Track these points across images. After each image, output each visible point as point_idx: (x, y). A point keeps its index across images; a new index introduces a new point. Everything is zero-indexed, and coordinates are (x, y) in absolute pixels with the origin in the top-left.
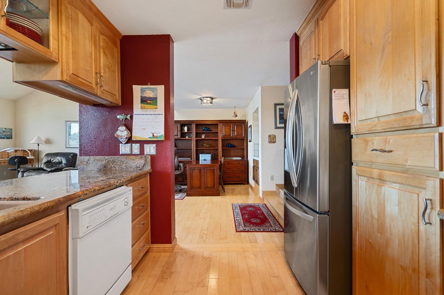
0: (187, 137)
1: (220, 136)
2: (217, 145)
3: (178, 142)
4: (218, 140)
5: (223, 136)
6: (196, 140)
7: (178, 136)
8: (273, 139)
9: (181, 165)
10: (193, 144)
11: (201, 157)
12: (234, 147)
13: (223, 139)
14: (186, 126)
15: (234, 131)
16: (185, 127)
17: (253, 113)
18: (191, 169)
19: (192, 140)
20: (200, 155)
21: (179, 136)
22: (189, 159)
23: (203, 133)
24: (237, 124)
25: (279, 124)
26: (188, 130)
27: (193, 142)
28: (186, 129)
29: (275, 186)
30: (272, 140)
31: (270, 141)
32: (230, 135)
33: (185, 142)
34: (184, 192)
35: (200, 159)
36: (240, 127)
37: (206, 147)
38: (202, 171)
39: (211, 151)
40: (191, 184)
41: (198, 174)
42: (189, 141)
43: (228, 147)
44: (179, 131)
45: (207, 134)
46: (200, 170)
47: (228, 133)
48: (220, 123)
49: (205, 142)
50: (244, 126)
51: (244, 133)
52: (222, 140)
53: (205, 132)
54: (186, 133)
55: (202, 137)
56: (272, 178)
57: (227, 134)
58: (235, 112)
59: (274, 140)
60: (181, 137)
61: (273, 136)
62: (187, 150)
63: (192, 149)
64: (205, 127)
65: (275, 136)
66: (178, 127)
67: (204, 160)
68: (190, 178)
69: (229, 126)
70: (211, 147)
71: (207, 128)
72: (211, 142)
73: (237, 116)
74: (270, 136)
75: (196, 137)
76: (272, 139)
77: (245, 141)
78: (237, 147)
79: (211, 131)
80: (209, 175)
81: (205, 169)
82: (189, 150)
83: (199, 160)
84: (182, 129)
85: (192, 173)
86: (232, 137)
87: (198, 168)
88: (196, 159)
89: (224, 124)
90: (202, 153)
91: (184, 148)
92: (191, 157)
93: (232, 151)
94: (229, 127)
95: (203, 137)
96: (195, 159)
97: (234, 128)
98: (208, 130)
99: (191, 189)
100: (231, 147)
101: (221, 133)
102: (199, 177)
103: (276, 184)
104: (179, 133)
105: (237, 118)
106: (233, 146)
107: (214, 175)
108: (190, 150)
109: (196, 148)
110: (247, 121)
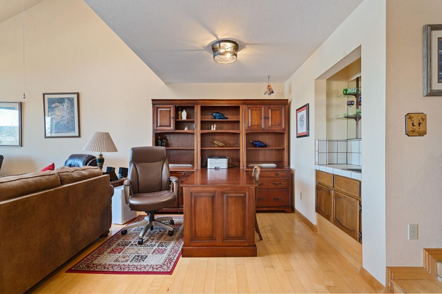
0: (186, 129)
1: (243, 129)
2: (238, 143)
3: (172, 138)
4: (239, 134)
5: (249, 127)
6: (202, 135)
7: (170, 126)
8: (419, 124)
9: (174, 179)
10: (195, 140)
11: (210, 163)
12: (265, 146)
13: (248, 132)
14: (184, 110)
15: (266, 118)
16: (182, 111)
17: (316, 79)
18: (194, 194)
19: (195, 134)
20: (208, 159)
21: (172, 127)
22: (190, 165)
23: (213, 123)
24: (273, 106)
25: (439, 82)
26: (188, 117)
27: (195, 137)
28: (184, 115)
29: (422, 253)
30: (416, 128)
31: (411, 128)
32: (260, 125)
33: (182, 138)
34: (178, 239)
35: (208, 167)
36: (278, 112)
37: (219, 146)
38: (218, 201)
39: (226, 153)
40: (193, 230)
41: (209, 206)
42: (190, 136)
43: (255, 146)
44: (173, 118)
45: (220, 125)
46: (213, 198)
47: (256, 123)
48: (244, 104)
49: (217, 137)
50: (285, 110)
51: (285, 123)
52: (247, 134)
53: (217, 120)
54: (184, 121)
55: (212, 129)
56: (415, 231)
57: (254, 123)
58: (269, 86)
59: (422, 129)
60: (176, 129)
61: (421, 116)
62: (185, 152)
63: (194, 150)
64: (218, 113)
65: (423, 118)
66: (170, 111)
67: (216, 169)
68: (191, 215)
69: (259, 110)
70: (226, 147)
71: (220, 113)
72: (226, 138)
73: (273, 92)
74: (409, 116)
75: (202, 128)
76: (416, 124)
77: (286, 136)
78: (269, 146)
79: (227, 118)
80: (232, 208)
81: (225, 197)
82: (190, 151)
83: (207, 169)
84: (177, 116)
85: (195, 205)
86: (264, 130)
87: (208, 194)
88: (202, 167)
89: (249, 106)
90: (211, 157)
91: (180, 148)
92: (192, 163)
93: (262, 154)
94: (258, 112)
95: (214, 128)
96: (200, 167)
97: (266, 112)
98: (222, 117)
99: (192, 240)
100: (259, 147)
101: (245, 123)
102: (210, 214)
103: (427, 250)
104: (173, 121)
105: (273, 97)
106: (263, 145)
107: (244, 209)
108: (192, 151)
109: (202, 147)
110: (289, 101)
